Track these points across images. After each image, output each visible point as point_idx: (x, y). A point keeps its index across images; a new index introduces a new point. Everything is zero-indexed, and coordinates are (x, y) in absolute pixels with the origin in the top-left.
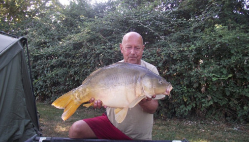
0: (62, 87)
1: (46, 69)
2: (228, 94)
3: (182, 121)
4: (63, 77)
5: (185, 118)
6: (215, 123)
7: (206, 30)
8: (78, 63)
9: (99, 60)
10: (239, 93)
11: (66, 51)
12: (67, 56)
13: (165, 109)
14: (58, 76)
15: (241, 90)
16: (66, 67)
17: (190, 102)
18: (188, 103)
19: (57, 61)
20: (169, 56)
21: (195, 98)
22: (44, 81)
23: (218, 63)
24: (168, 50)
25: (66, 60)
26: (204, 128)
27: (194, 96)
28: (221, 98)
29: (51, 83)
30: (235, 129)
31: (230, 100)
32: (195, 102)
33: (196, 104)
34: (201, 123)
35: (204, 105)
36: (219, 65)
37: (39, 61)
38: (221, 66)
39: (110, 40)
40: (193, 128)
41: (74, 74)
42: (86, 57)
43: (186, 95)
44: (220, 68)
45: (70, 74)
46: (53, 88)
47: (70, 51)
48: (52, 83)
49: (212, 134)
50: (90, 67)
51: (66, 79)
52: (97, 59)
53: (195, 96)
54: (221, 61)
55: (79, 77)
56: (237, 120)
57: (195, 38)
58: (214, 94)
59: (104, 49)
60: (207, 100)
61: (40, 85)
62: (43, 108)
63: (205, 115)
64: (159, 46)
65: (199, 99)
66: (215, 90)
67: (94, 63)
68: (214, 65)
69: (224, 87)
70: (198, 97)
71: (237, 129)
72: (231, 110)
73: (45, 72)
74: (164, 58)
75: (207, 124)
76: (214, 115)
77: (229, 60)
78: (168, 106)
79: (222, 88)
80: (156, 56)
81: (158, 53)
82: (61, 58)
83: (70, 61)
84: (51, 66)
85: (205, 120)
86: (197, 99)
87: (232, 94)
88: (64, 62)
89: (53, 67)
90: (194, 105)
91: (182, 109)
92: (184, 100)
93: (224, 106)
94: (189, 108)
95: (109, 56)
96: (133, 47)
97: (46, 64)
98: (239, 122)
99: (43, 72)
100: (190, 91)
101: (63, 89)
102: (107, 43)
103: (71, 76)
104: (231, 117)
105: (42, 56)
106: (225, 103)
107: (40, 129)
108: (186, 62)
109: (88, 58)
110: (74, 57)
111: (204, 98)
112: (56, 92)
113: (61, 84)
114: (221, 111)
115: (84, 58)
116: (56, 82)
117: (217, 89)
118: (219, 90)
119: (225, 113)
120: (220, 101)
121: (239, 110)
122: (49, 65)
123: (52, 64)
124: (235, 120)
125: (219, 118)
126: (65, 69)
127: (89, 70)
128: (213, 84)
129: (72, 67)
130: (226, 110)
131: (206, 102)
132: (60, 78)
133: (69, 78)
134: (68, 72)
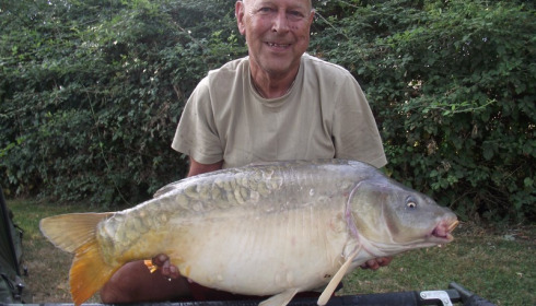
0: (80, 157)
1: (36, 115)
2: (488, 156)
9: (170, 87)
12: (89, 78)
14: (67, 130)
16: (86, 106)
19: (64, 94)
21: (411, 170)
22: (34, 147)
23: (465, 80)
25: (86, 90)
27: (408, 164)
28: (473, 166)
29: (50, 150)
30: (509, 237)
31: (493, 171)
36: (469, 85)
37: (17, 96)
38: (474, 88)
39: (198, 35)
41: (110, 125)
42: (138, 82)
44: (472, 93)
45: (97, 124)
46: (57, 161)
47: (96, 67)
48: (54, 151)
50: (149, 105)
51: (87, 137)
52: (166, 82)
53: (413, 164)
54: (474, 75)
55: (123, 130)
56: (507, 218)
58: (456, 159)
60: (441, 171)
61: (24, 157)
65: (421, 172)
66: (459, 147)
67: (160, 93)
68: (457, 87)
69: (479, 141)
70: (419, 164)
71: (512, 238)
72: (494, 192)
73: (36, 123)
76: (455, 207)
77: (493, 72)
79: (474, 143)
82: (74, 86)
83: (97, 92)
84: (51, 106)
86: (417, 172)
87: (497, 159)
88: (82, 96)
89: (52, 108)
93: (481, 184)
96: (282, 10)
97: (36, 102)
98: (513, 221)
99: (29, 123)
100: (401, 151)
101: (83, 161)
102: (189, 41)
103: (102, 128)
104: (495, 211)
105: (25, 82)
106: (484, 176)
108: (389, 83)
110: (105, 82)
111: (432, 168)
112: (65, 171)
113: (77, 152)
114: (470, 197)
115: (132, 83)
116: (66, 147)
117: (464, 145)
118: (468, 147)
119: (482, 201)
120: (470, 173)
121: (515, 192)
122: (43, 103)
123: (51, 101)
124: (503, 215)
125: (467, 214)
126: (85, 111)
127: (147, 112)
128: (454, 134)
129: (104, 107)
130: (482, 193)
131: (439, 178)
132: (73, 135)
133: (95, 133)
134: (93, 120)
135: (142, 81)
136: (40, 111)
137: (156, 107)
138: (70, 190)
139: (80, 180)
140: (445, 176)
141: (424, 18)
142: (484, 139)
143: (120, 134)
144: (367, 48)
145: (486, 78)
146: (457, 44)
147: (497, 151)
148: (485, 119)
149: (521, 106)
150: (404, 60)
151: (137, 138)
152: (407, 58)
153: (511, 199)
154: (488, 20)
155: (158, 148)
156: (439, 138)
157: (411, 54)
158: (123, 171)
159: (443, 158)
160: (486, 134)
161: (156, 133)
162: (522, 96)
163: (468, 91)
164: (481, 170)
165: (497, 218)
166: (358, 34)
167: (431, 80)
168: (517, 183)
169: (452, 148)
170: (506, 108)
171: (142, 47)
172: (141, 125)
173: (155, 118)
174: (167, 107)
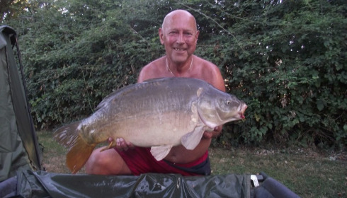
0: (77, 107)
1: (53, 82)
2: (320, 108)
3: (253, 149)
4: (78, 92)
5: (258, 146)
6: (302, 151)
7: (287, 15)
8: (99, 71)
9: (129, 66)
10: (338, 105)
11: (82, 55)
12: (83, 61)
13: (228, 134)
14: (70, 91)
15: (339, 101)
16: (81, 77)
17: (265, 121)
18: (261, 124)
19: (69, 70)
20: (232, 55)
21: (272, 116)
22: (52, 100)
23: (305, 62)
24: (231, 47)
25: (81, 68)
26: (286, 159)
27: (270, 112)
28: (311, 114)
29: (61, 103)
30: (332, 158)
31: (323, 118)
32: (272, 122)
33: (273, 124)
34: (282, 152)
35: (285, 125)
36: (307, 65)
37: (43, 72)
39: (145, 35)
40: (271, 159)
41: (94, 88)
42: (111, 62)
43: (259, 112)
44: (309, 69)
45: (87, 87)
46: (65, 109)
47: (87, 54)
48: (63, 103)
49: (298, 168)
50: (117, 76)
52: (127, 63)
53: (272, 113)
55: (102, 91)
56: (333, 147)
58: (300, 110)
59: (136, 47)
60: (290, 117)
61: (46, 107)
62: (50, 139)
63: (287, 141)
64: (217, 43)
65: (278, 118)
66: (301, 102)
67: (123, 70)
68: (300, 66)
69: (314, 99)
70: (276, 114)
71: (334, 159)
72: (325, 131)
73: (53, 87)
74: (225, 59)
75: (291, 153)
76: (300, 140)
77: (322, 57)
78: (233, 129)
79: (311, 100)
80: (212, 56)
81: (216, 52)
82: (74, 65)
83: (87, 68)
84: (61, 77)
85: (287, 147)
86: (275, 118)
87: (326, 110)
88: (79, 71)
89: (62, 78)
90: (271, 126)
91: (254, 133)
92: (255, 119)
93: (315, 126)
94: (263, 131)
95: (144, 58)
97: (53, 75)
98: (337, 149)
99: (49, 87)
100: (264, 105)
101: (79, 109)
102: (140, 39)
103: (89, 90)
104: (326, 142)
105: (47, 63)
106: (317, 121)
107: (42, 168)
108: (258, 63)
109: (113, 62)
110: (93, 63)
111: (285, 115)
113: (75, 104)
114: (310, 133)
115: (108, 63)
116: (69, 101)
117: (304, 101)
118: (307, 103)
119: (317, 136)
120: (309, 118)
121: (337, 131)
122: (57, 75)
123: (62, 74)
124: (331, 146)
125: (308, 144)
126: (80, 80)
128: (298, 95)
129: (91, 77)
130: (317, 131)
131: (289, 121)
132: (74, 94)
133: (86, 93)
134: (85, 85)
136: (55, 80)
137: (121, 77)
140: (292, 120)
142: (317, 98)
143: (100, 93)
145: (317, 60)
147: (326, 105)
148: (318, 85)
149: (339, 78)
153: (334, 135)
157: (272, 46)
159: (291, 109)
160: (319, 95)
162: (340, 72)
163: (306, 68)
164: (315, 117)
165: (327, 146)
166: (242, 34)
168: (339, 125)
169: (296, 101)
170: (330, 79)
172: (112, 88)
173: (120, 85)
174: (127, 77)
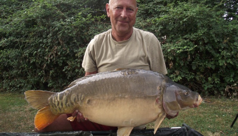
0: (15, 71)
2: (194, 68)
4: (16, 60)
8: (33, 43)
10: (205, 65)
11: (17, 30)
12: (19, 35)
14: (9, 58)
15: (207, 62)
16: (18, 47)
19: (7, 42)
23: (184, 37)
25: (18, 40)
28: (188, 72)
31: (196, 75)
36: (186, 39)
38: (188, 40)
39: (69, 16)
41: (29, 56)
42: (41, 36)
44: (187, 42)
45: (23, 55)
46: (4, 73)
47: (22, 29)
50: (48, 47)
51: (18, 62)
52: (55, 37)
54: (188, 35)
55: (36, 58)
56: (202, 94)
57: (158, 13)
58: (181, 69)
60: (175, 75)
66: (182, 65)
67: (52, 42)
68: (181, 40)
69: (190, 62)
71: (204, 102)
72: (196, 83)
77: (195, 34)
79: (188, 63)
82: (11, 38)
83: (23, 41)
87: (197, 70)
88: (16, 43)
93: (191, 80)
96: (125, 8)
98: (204, 95)
101: (17, 73)
102: (66, 18)
103: (25, 58)
106: (193, 77)
110: (26, 37)
111: (171, 73)
112: (8, 77)
113: (13, 68)
114: (187, 85)
115: (39, 37)
116: (8, 66)
117: (184, 64)
118: (186, 65)
119: (191, 87)
120: (187, 75)
121: (204, 83)
124: (200, 92)
126: (17, 50)
127: (47, 50)
128: (180, 60)
129: (26, 48)
130: (192, 84)
131: (174, 78)
132: (12, 61)
133: (23, 60)
134: (21, 54)
135: (44, 36)
137: (51, 48)
138: (11, 86)
139: (15, 81)
140: (177, 77)
141: (167, 10)
142: (192, 61)
143: (34, 60)
144: (144, 22)
145: (193, 36)
146: (181, 22)
147: (198, 66)
148: (193, 53)
149: (207, 47)
150: (159, 28)
151: (42, 62)
152: (161, 27)
153: (203, 86)
154: (194, 12)
155: (52, 66)
156: (174, 61)
157: (162, 25)
158: (36, 77)
159: (176, 69)
160: (193, 59)
161: (51, 60)
162: (207, 44)
163: (186, 41)
164: (191, 74)
166: (139, 16)
167: (171, 37)
168: (205, 79)
169: (179, 65)
170: (201, 48)
171: (44, 20)
172: (44, 56)
173: (51, 53)
174: (56, 48)
